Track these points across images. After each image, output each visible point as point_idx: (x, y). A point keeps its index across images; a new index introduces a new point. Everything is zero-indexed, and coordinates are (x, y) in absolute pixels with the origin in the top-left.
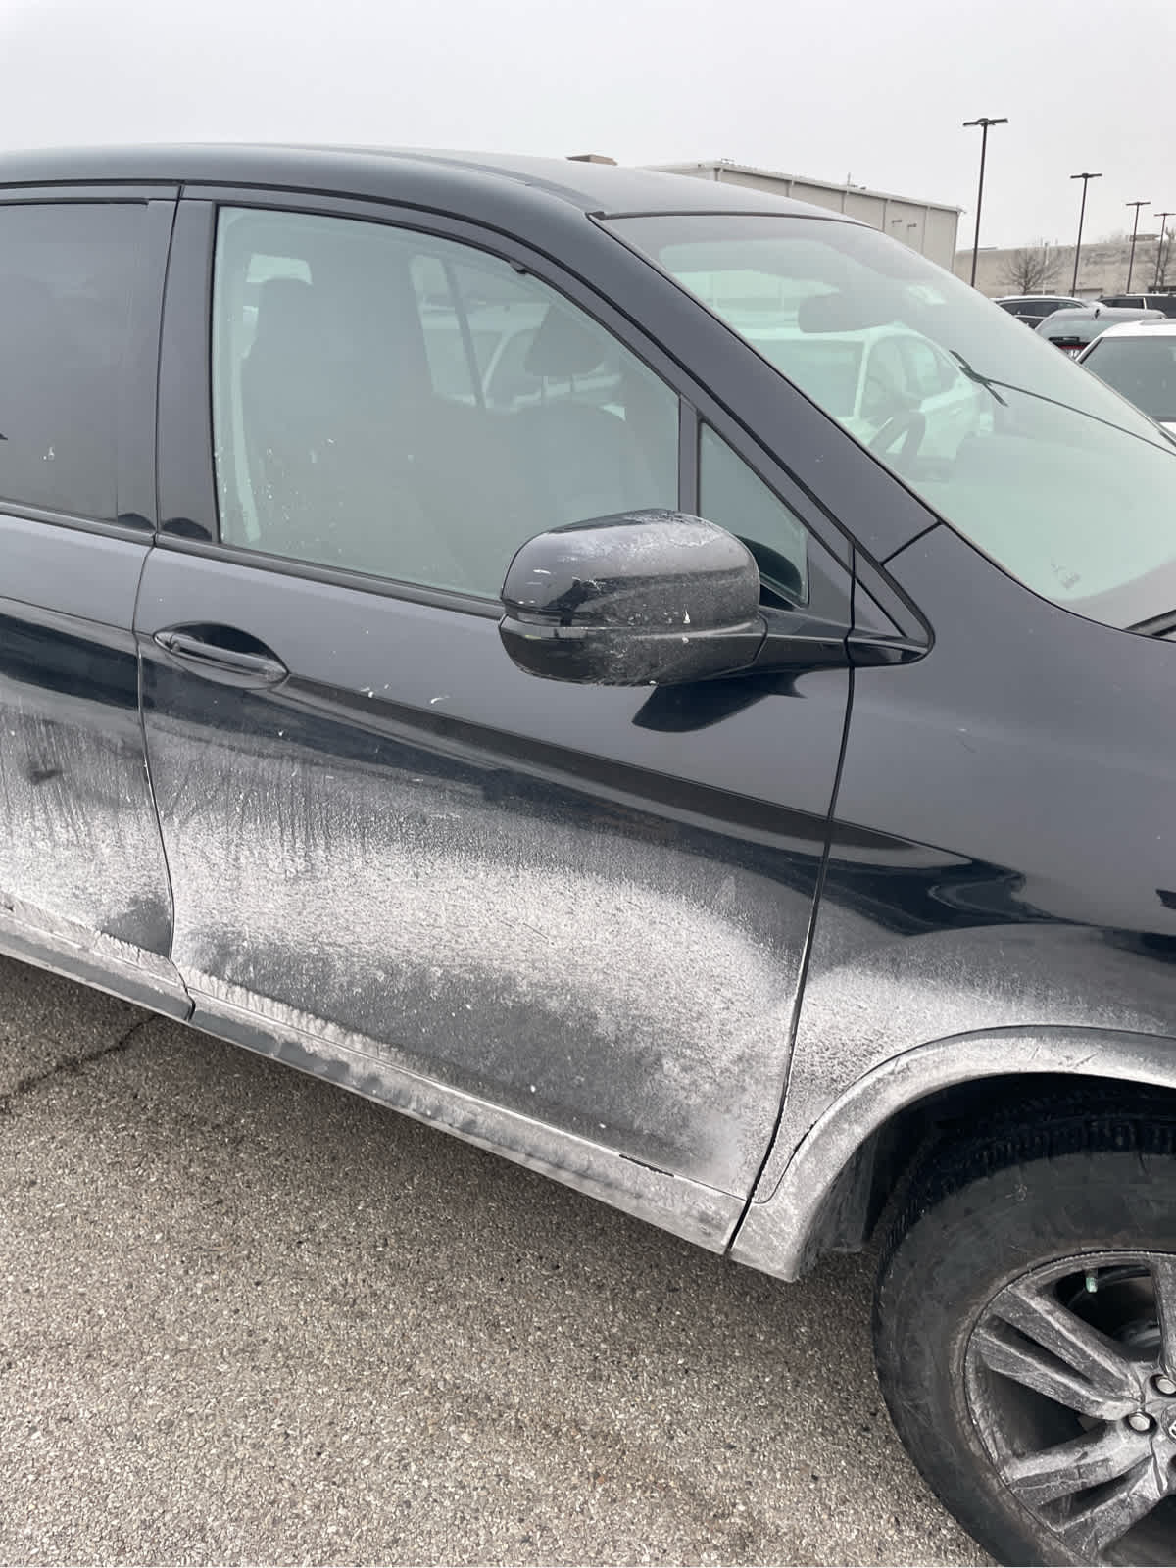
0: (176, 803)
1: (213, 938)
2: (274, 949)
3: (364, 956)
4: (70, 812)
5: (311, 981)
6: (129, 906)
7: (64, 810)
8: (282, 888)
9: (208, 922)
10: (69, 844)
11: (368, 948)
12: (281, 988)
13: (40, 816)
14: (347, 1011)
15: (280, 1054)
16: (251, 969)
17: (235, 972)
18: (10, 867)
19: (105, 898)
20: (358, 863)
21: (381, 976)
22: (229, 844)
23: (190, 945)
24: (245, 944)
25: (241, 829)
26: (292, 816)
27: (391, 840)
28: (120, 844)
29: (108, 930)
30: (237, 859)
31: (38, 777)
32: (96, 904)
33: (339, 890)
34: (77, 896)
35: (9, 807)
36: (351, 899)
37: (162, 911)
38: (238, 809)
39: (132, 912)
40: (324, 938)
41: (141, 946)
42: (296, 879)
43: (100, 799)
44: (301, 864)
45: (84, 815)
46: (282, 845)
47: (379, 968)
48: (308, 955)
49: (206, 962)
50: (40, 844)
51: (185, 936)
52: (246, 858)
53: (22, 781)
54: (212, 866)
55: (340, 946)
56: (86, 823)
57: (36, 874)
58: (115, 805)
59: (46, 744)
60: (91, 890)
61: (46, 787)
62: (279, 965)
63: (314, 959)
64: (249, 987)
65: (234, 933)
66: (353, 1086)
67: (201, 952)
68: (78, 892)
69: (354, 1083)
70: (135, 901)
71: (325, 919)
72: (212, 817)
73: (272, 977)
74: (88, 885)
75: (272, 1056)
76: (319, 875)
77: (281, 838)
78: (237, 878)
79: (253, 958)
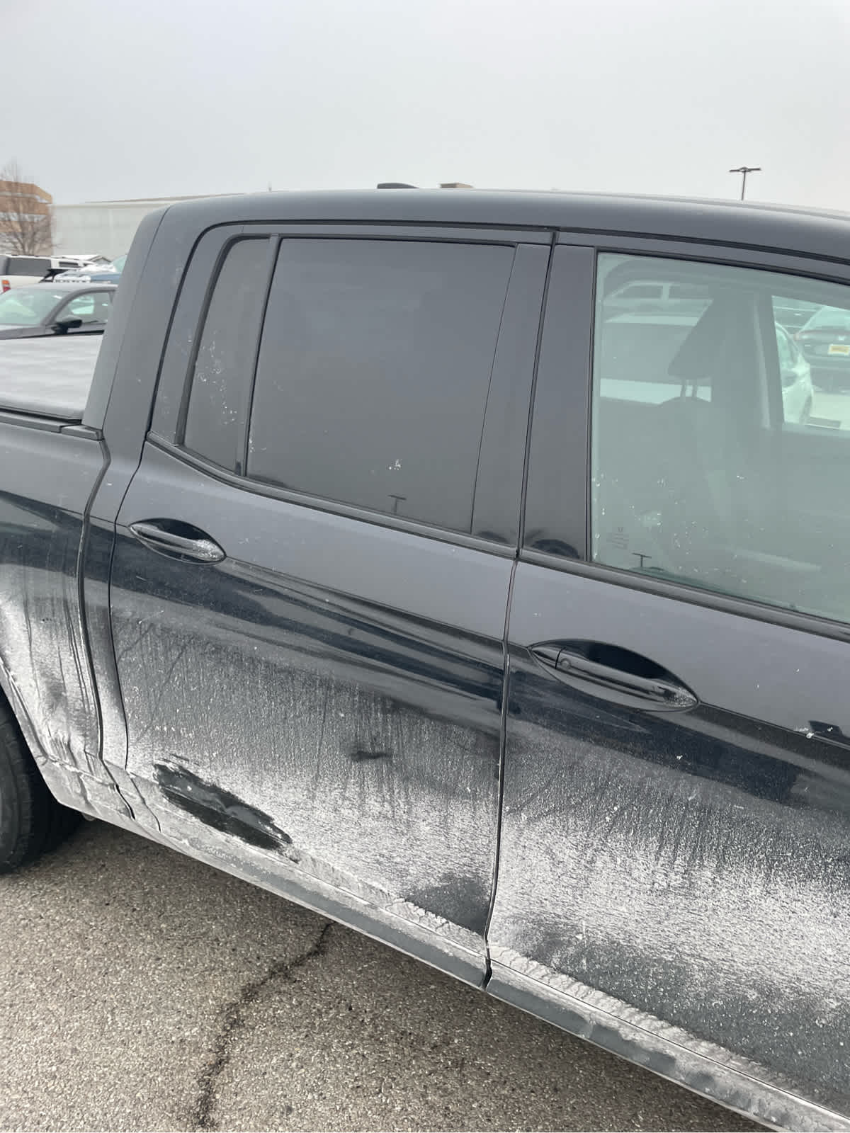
0: (528, 802)
1: (540, 925)
2: (613, 947)
3: (734, 974)
4: (391, 790)
5: (660, 985)
6: (441, 881)
7: (385, 788)
8: (645, 897)
9: (536, 909)
10: (381, 816)
11: (743, 968)
12: (620, 985)
13: (353, 790)
14: (702, 1020)
15: (591, 1036)
16: (584, 961)
17: (563, 961)
18: (306, 826)
19: (412, 870)
20: (754, 891)
21: (753, 995)
22: (586, 847)
23: (511, 927)
24: (580, 937)
25: (606, 837)
26: (679, 836)
27: (810, 877)
28: (445, 825)
29: (415, 898)
30: (593, 861)
31: (360, 755)
32: (402, 874)
33: (721, 913)
34: (380, 864)
35: (317, 776)
36: (735, 921)
37: (481, 891)
38: (608, 819)
39: (444, 888)
40: (687, 949)
41: (449, 919)
42: (665, 892)
43: (432, 785)
44: (676, 880)
45: (407, 794)
46: (657, 859)
47: (751, 987)
48: (659, 961)
49: (529, 946)
50: (345, 812)
51: (505, 918)
52: (605, 862)
53: (341, 758)
54: (556, 862)
55: (705, 959)
56: (408, 803)
57: (336, 837)
58: (450, 792)
59: (380, 729)
60: (398, 860)
61: (369, 766)
62: (619, 963)
63: (667, 966)
64: (579, 977)
65: (566, 924)
66: (681, 1081)
67: (525, 935)
68: (382, 859)
69: (683, 1079)
70: (448, 877)
71: (693, 933)
72: (571, 820)
73: (611, 973)
74: (395, 855)
75: (583, 1037)
76: (698, 893)
77: (658, 853)
78: (586, 879)
79: (588, 951)
